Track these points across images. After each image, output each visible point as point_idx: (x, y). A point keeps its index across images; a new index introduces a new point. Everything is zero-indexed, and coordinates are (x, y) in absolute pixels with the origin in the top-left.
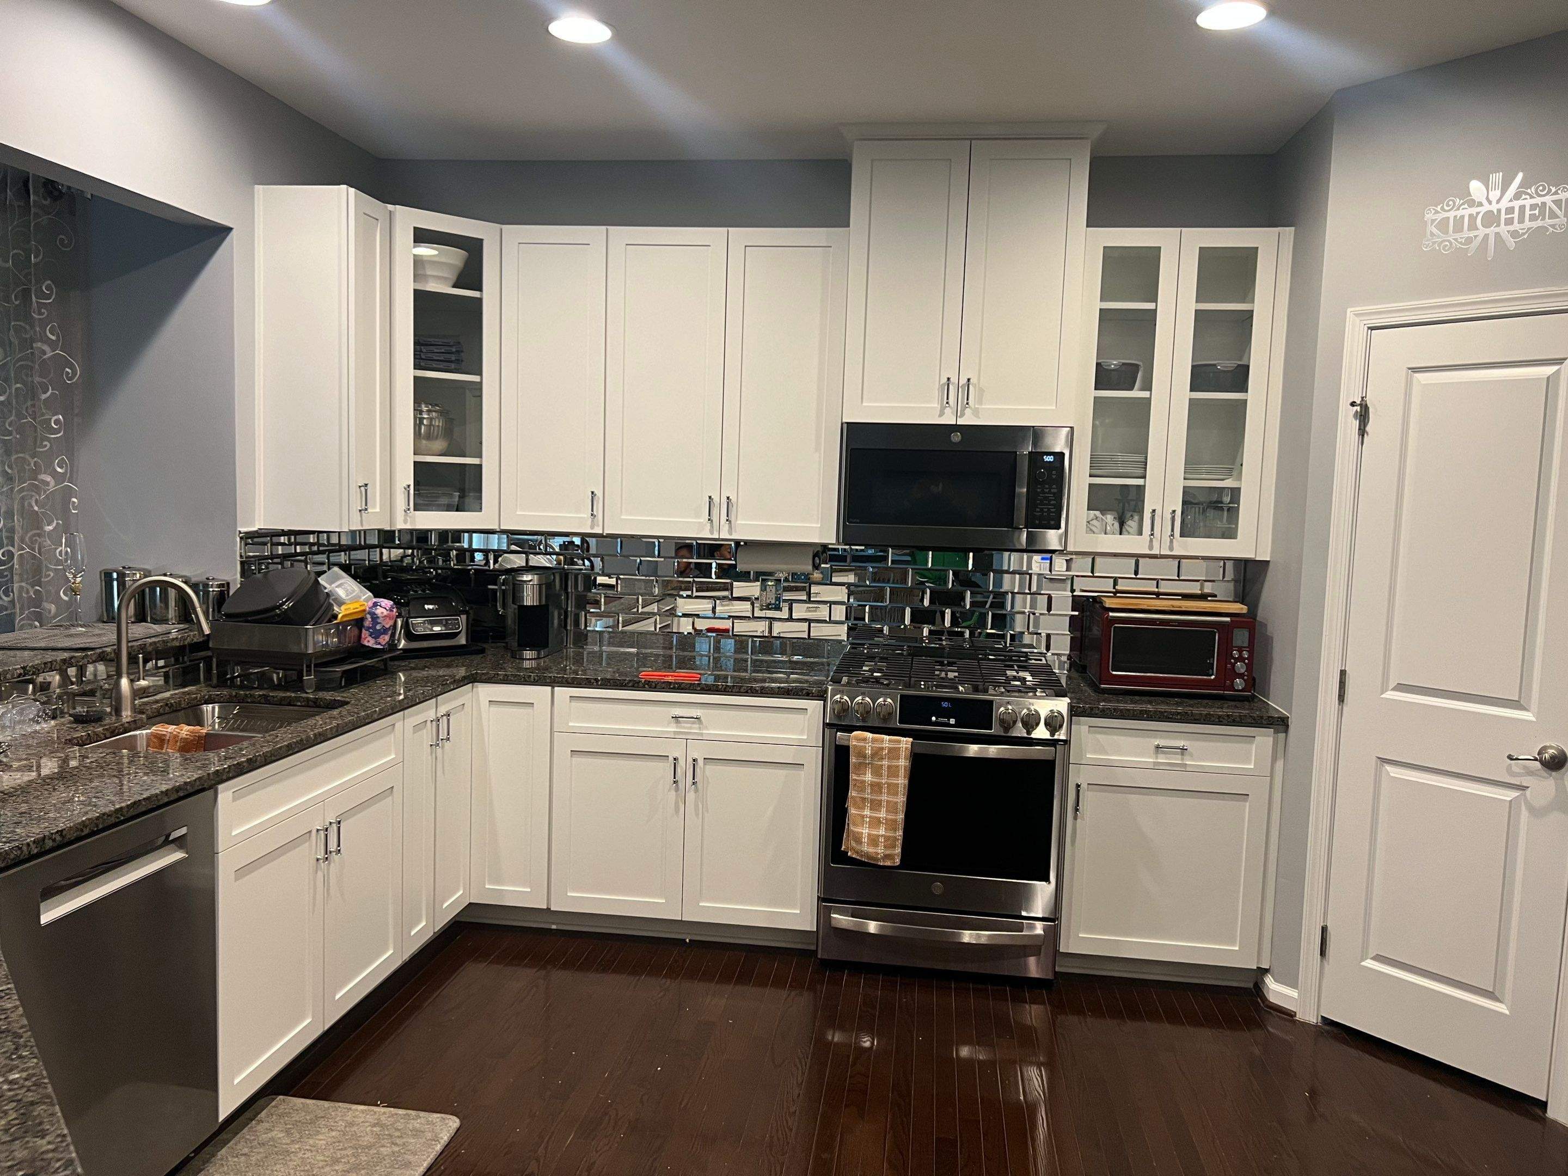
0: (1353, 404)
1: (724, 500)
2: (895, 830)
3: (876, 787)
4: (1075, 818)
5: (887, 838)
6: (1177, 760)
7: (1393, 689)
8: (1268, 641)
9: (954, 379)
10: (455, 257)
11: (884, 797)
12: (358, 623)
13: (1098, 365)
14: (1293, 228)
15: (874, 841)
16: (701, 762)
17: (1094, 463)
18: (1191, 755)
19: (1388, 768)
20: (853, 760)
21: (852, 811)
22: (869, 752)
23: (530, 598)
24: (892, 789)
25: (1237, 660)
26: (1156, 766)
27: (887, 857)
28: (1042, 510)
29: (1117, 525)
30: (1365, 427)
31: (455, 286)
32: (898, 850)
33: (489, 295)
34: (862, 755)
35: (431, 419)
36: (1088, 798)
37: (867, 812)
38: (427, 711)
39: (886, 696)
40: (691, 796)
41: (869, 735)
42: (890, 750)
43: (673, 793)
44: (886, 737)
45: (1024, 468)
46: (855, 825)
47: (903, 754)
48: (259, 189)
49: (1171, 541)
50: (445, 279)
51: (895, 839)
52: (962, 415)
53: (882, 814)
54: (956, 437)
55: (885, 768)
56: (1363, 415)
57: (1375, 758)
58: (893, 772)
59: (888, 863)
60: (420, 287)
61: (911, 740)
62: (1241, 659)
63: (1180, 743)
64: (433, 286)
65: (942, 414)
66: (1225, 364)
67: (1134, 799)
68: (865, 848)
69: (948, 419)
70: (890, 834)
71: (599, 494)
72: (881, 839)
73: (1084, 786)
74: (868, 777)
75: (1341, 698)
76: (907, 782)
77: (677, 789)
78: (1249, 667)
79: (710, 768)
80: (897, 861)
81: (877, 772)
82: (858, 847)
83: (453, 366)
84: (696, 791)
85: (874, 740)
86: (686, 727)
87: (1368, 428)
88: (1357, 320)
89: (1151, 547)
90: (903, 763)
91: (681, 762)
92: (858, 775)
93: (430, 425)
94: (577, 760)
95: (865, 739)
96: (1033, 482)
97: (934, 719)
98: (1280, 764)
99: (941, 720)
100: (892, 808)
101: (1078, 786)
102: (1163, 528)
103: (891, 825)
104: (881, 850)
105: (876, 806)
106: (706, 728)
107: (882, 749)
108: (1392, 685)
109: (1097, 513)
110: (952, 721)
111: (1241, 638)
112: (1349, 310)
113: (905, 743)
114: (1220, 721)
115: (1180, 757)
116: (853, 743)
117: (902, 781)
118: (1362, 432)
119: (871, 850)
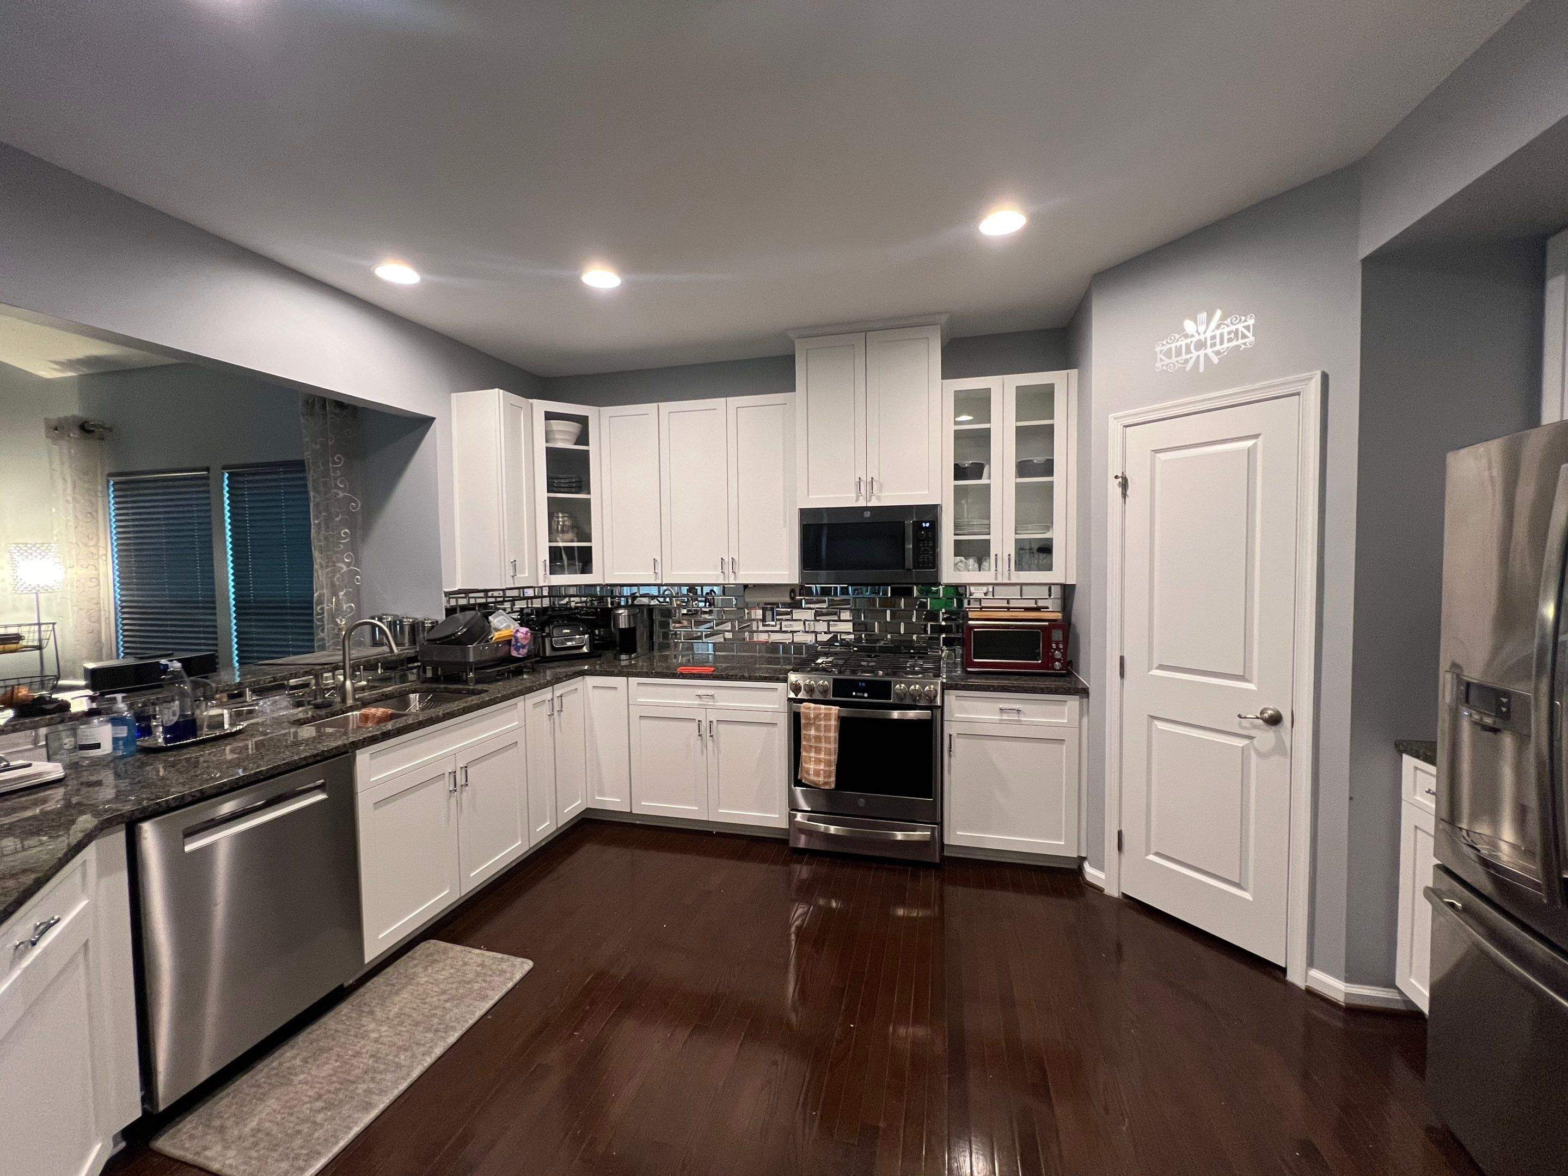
0: (1116, 477)
1: (731, 560)
2: (830, 766)
3: (818, 739)
4: (950, 756)
5: (825, 771)
6: (1014, 717)
7: (1156, 668)
8: (1077, 637)
9: (864, 478)
10: (574, 427)
11: (823, 745)
12: (509, 642)
13: (956, 466)
14: (1076, 370)
15: (817, 773)
16: (715, 722)
17: (957, 526)
18: (1024, 714)
19: (1157, 723)
20: (803, 721)
21: (804, 754)
22: (812, 716)
23: (623, 624)
24: (827, 740)
25: (1055, 650)
26: (1001, 722)
27: (825, 783)
28: (924, 558)
29: (976, 565)
30: (1126, 491)
31: (575, 444)
32: (833, 779)
33: (593, 448)
34: (808, 718)
35: (563, 522)
36: (958, 744)
37: (813, 755)
38: (546, 694)
39: (825, 679)
40: (710, 744)
41: (812, 705)
42: (826, 715)
43: (699, 742)
44: (823, 706)
45: (910, 532)
46: (806, 763)
47: (833, 717)
48: (454, 395)
49: (1009, 574)
50: (568, 440)
51: (830, 772)
52: (870, 500)
53: (822, 756)
54: (867, 514)
55: (822, 726)
56: (1124, 485)
57: (1146, 716)
58: (827, 728)
59: (827, 787)
60: (550, 445)
61: (838, 708)
62: (1058, 649)
63: (1017, 706)
64: (560, 445)
65: (857, 500)
66: (1038, 459)
67: (988, 744)
68: (812, 778)
69: (862, 503)
70: (827, 769)
71: (659, 560)
72: (822, 772)
73: (954, 735)
74: (813, 732)
75: (1122, 675)
76: (837, 735)
77: (702, 740)
78: (1064, 654)
79: (721, 726)
80: (833, 786)
81: (818, 729)
82: (808, 777)
83: (574, 490)
84: (713, 741)
85: (815, 709)
86: (705, 701)
87: (1128, 492)
88: (1116, 422)
89: (996, 579)
90: (833, 723)
91: (703, 722)
92: (807, 731)
93: (563, 526)
94: (643, 721)
95: (809, 708)
96: (917, 540)
97: (854, 693)
98: (1085, 720)
99: (859, 694)
100: (828, 752)
101: (950, 735)
102: (1003, 566)
103: (828, 763)
104: (821, 779)
105: (818, 750)
106: (717, 702)
107: (821, 714)
108: (1156, 665)
109: (962, 558)
110: (866, 695)
111: (1057, 635)
112: (1110, 416)
113: (835, 709)
114: (1042, 691)
115: (1016, 715)
116: (802, 710)
117: (833, 734)
118: (1124, 495)
119: (815, 779)
